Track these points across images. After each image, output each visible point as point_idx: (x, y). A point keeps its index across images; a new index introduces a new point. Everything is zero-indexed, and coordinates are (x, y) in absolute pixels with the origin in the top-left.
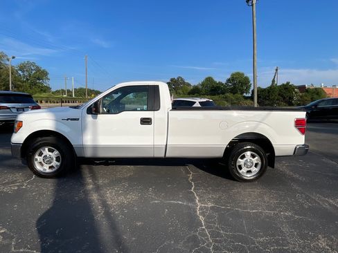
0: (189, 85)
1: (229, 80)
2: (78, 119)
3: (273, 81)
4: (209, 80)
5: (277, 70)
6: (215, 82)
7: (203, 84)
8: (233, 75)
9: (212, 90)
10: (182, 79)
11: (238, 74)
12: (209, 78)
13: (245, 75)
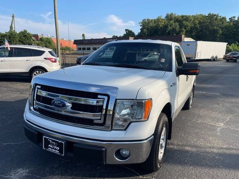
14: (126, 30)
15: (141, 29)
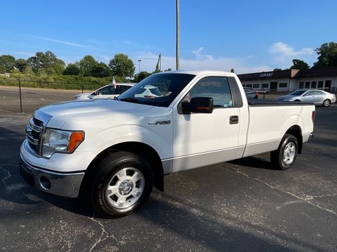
0: (62, 62)
1: (112, 62)
2: (170, 122)
3: (157, 67)
4: (89, 58)
5: (160, 56)
6: (96, 62)
7: (82, 63)
8: (116, 56)
9: (93, 71)
10: (52, 55)
11: (122, 56)
12: (89, 57)
13: (129, 58)
14: (294, 61)
15: (318, 58)
